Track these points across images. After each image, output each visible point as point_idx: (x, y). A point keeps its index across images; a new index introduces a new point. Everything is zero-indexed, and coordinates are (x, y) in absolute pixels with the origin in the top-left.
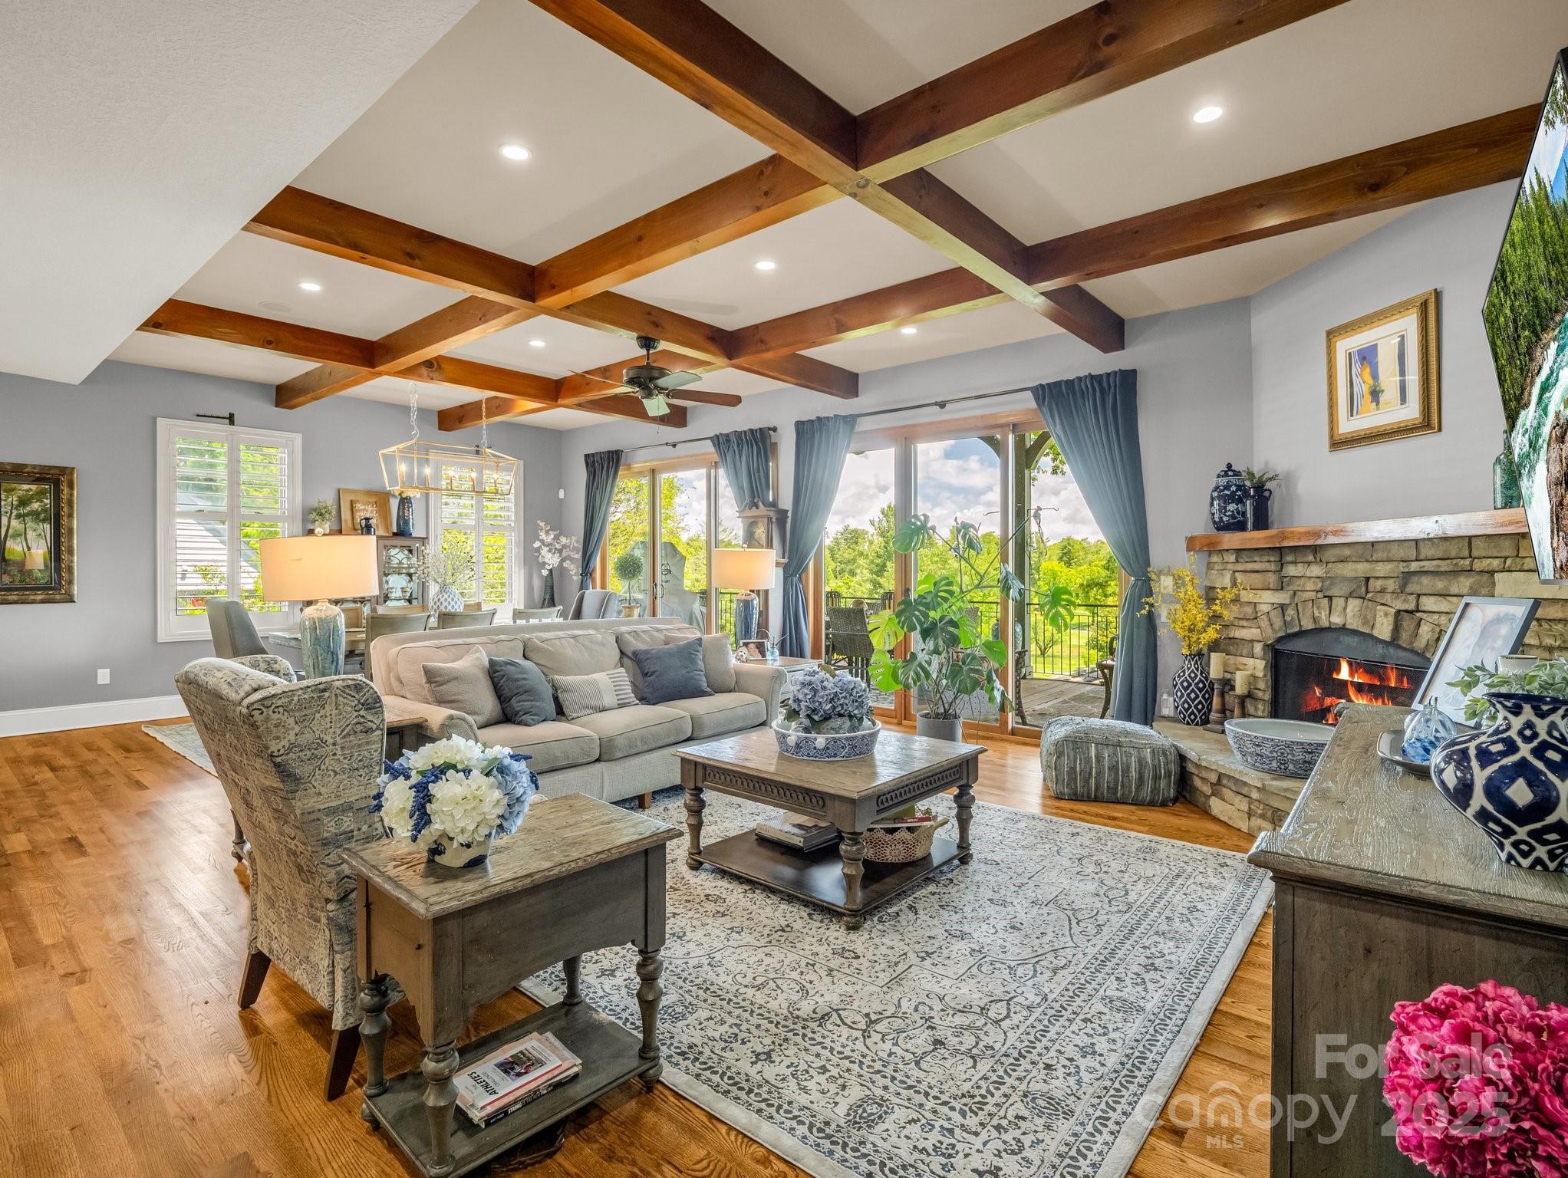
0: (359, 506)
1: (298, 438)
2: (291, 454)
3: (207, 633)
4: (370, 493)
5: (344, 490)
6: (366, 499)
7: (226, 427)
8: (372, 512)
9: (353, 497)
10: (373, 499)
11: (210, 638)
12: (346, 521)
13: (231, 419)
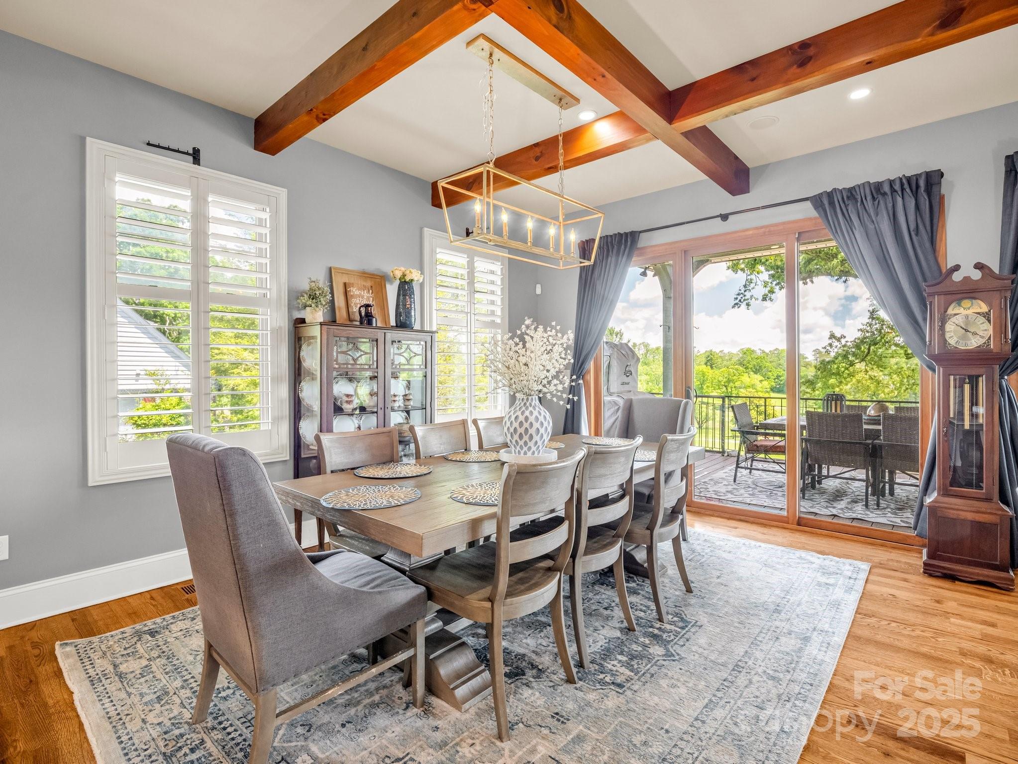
0: (354, 291)
1: (283, 193)
2: (275, 215)
3: (163, 468)
4: (365, 275)
5: (336, 268)
6: (362, 282)
7: (186, 165)
8: (368, 298)
9: (346, 279)
10: (369, 284)
11: (168, 472)
12: (340, 308)
13: (196, 156)
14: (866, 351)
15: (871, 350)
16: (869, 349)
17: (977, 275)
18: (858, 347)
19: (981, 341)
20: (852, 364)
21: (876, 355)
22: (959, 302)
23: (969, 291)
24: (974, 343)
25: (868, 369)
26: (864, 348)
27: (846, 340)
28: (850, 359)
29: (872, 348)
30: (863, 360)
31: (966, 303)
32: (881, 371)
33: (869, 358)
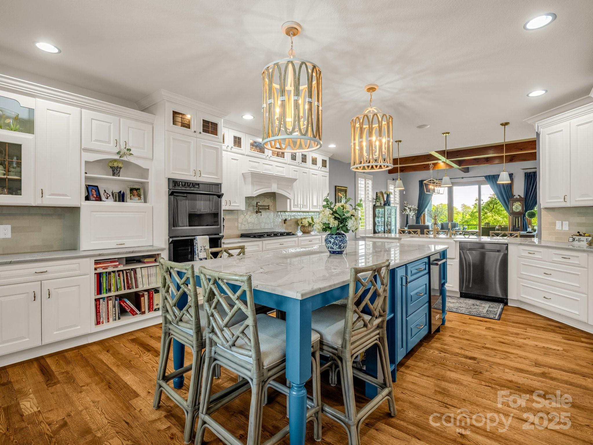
1: (372, 177)
4: (381, 193)
5: (377, 192)
6: (380, 195)
14: (492, 207)
15: (495, 207)
16: (494, 206)
17: (518, 197)
18: (489, 205)
19: (519, 210)
20: (486, 213)
21: (497, 209)
22: (515, 202)
23: (517, 200)
24: (518, 211)
25: (493, 215)
26: (491, 206)
27: (483, 201)
28: (485, 211)
29: (495, 205)
30: (491, 211)
31: (517, 202)
32: (499, 216)
33: (493, 210)
